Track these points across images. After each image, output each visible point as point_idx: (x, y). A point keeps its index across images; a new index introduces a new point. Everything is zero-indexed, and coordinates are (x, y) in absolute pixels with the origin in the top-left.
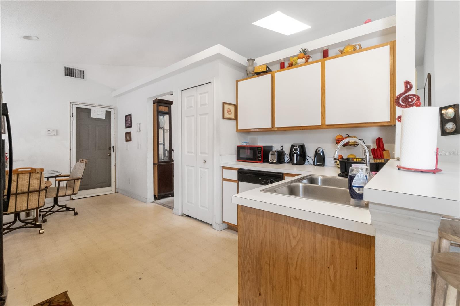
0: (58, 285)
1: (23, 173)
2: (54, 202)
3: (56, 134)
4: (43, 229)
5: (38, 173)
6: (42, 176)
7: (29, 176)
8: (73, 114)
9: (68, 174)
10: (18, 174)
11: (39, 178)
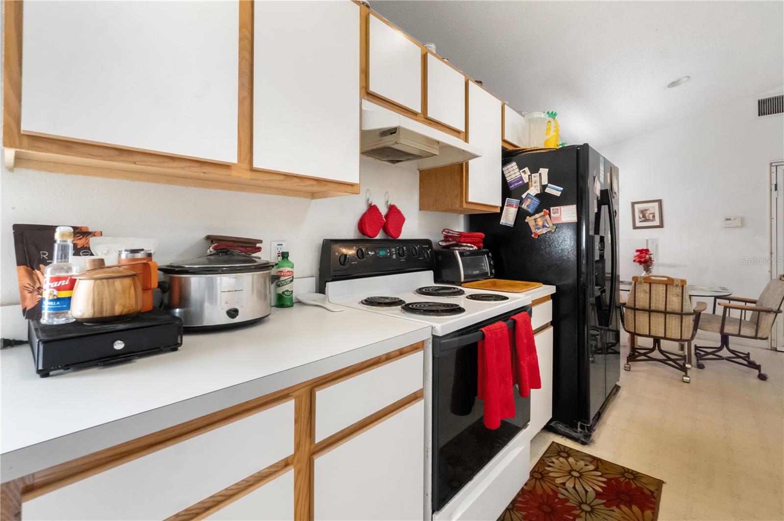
0: (659, 465)
1: (657, 283)
2: (722, 342)
3: (740, 225)
4: (689, 377)
5: (677, 285)
6: (684, 291)
7: (665, 288)
8: (776, 185)
9: (756, 298)
10: (650, 284)
11: (680, 294)
